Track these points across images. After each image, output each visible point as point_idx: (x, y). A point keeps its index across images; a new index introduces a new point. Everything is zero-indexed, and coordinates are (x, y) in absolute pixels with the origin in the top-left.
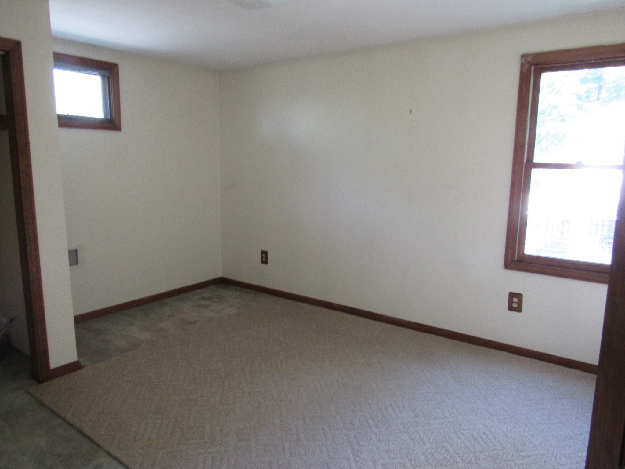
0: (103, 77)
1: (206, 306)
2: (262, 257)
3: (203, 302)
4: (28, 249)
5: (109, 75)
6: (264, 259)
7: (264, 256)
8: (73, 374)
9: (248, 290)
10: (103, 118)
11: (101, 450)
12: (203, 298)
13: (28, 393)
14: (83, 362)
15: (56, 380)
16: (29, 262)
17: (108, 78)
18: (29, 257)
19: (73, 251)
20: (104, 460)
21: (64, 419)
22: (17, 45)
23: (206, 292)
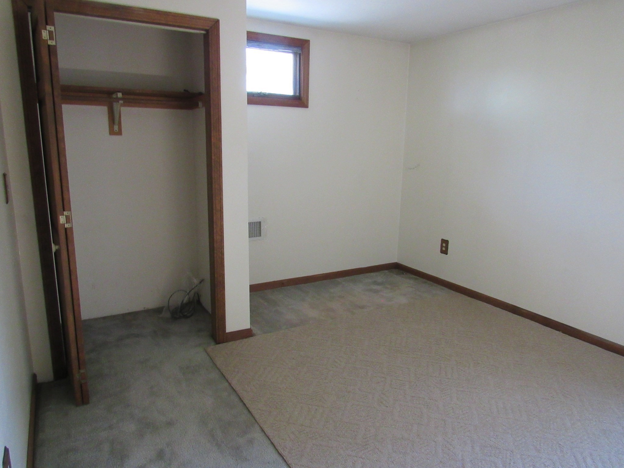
0: (295, 54)
1: (376, 292)
2: (442, 246)
3: (375, 287)
4: (214, 218)
5: (300, 52)
6: (444, 249)
7: (444, 245)
8: (246, 340)
9: (424, 280)
10: (292, 95)
11: (256, 425)
12: (376, 283)
13: (206, 351)
14: (255, 330)
15: (230, 343)
16: (215, 230)
17: (300, 55)
18: (215, 226)
19: (254, 223)
20: (257, 435)
21: (230, 384)
22: (216, 23)
23: (379, 277)
